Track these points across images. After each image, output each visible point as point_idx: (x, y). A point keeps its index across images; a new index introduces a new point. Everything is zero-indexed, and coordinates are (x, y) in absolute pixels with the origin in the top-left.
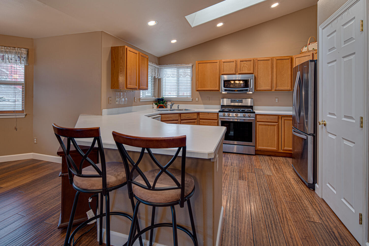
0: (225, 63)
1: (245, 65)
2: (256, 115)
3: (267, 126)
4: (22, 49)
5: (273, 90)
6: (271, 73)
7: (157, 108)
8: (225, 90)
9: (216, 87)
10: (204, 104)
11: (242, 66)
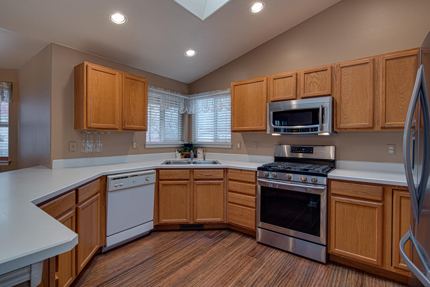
0: (277, 80)
1: (315, 80)
2: (329, 181)
3: (355, 208)
4: (3, 82)
5: (378, 128)
6: (371, 91)
7: (182, 158)
8: (274, 129)
9: (261, 125)
10: (249, 154)
11: (309, 82)
